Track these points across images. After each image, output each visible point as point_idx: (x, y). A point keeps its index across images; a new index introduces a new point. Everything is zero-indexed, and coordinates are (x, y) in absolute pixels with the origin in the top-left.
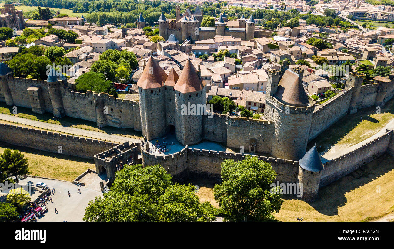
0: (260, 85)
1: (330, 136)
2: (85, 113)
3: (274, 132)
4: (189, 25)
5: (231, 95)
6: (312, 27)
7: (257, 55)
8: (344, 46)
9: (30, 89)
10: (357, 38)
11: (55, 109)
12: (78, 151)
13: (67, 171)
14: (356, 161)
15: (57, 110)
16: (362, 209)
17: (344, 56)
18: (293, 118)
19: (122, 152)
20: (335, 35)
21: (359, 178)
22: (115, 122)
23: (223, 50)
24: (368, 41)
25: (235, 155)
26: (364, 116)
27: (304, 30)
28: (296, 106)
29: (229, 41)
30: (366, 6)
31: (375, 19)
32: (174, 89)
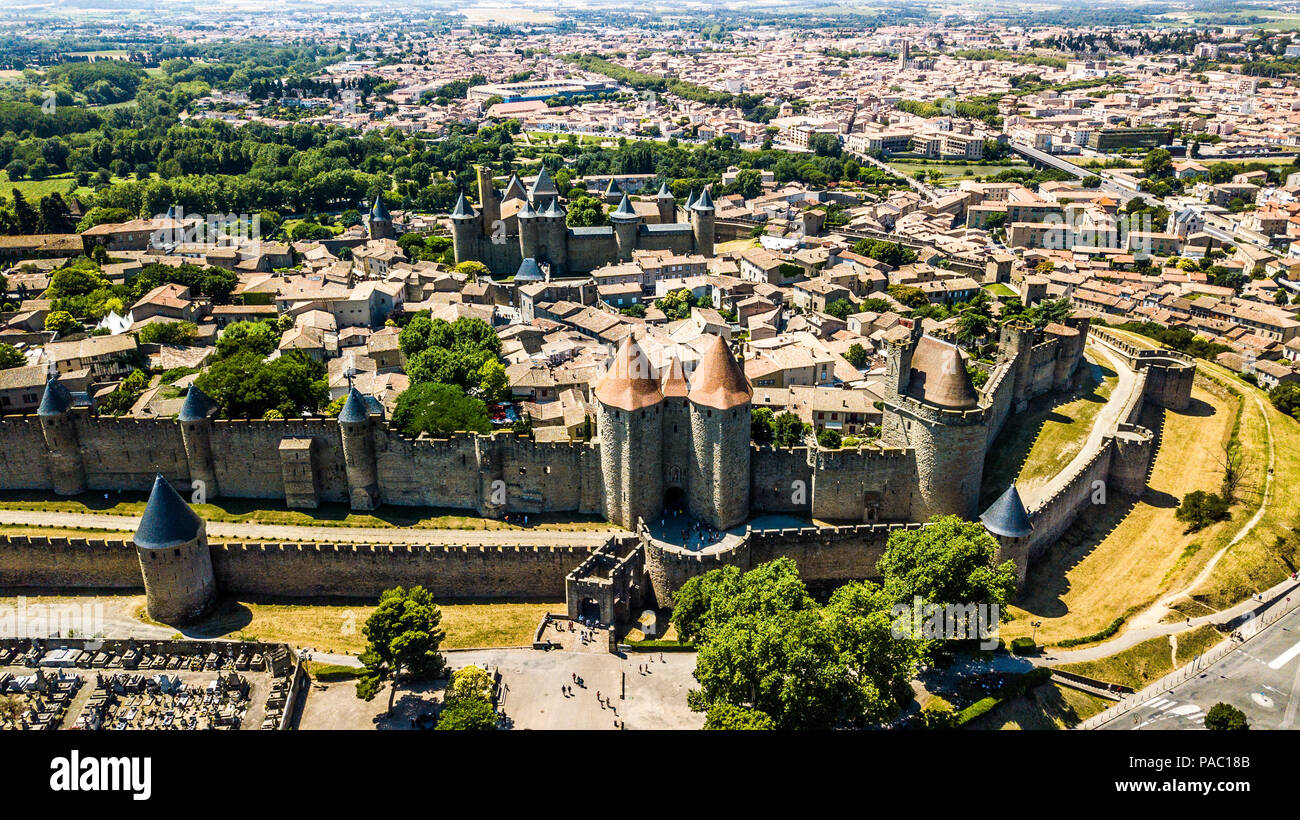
0: (820, 369)
1: (1000, 466)
2: (443, 490)
3: (915, 470)
4: (542, 225)
5: (768, 400)
6: (797, 191)
7: (769, 297)
8: (940, 254)
9: (285, 445)
10: (919, 216)
11: (358, 490)
12: (473, 583)
13: (473, 631)
14: (1068, 510)
15: (364, 492)
16: (1110, 598)
17: (955, 280)
18: (958, 436)
19: (623, 560)
20: (866, 210)
21: (1079, 544)
22: (529, 501)
23: (677, 291)
24: (948, 221)
25: (837, 532)
26: (1044, 413)
27: (780, 199)
28: (963, 408)
29: (677, 266)
30: (902, 120)
31: (937, 156)
32: (686, 402)
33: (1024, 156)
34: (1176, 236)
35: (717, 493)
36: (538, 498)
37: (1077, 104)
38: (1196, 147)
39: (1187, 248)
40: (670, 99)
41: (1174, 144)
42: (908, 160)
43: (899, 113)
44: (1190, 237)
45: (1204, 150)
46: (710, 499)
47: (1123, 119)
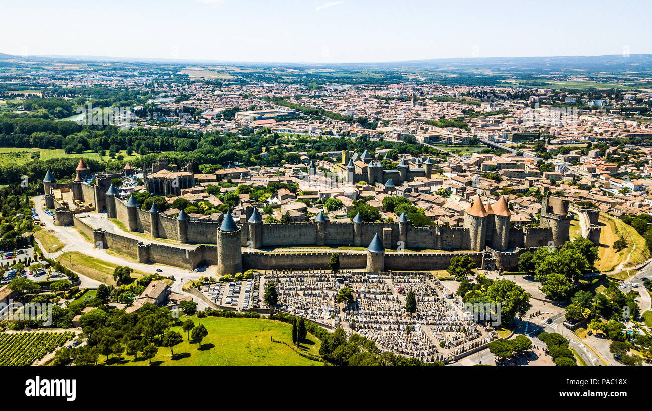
3: (552, 233)
4: (376, 170)
9: (385, 229)
17: (521, 186)
23: (441, 189)
29: (434, 182)
30: (430, 129)
31: (451, 144)
32: (493, 215)
33: (485, 143)
34: (559, 174)
35: (503, 241)
36: (451, 244)
37: (495, 122)
38: (549, 141)
39: (564, 178)
40: (327, 119)
41: (540, 139)
42: (440, 145)
43: (428, 125)
44: (565, 174)
45: (552, 142)
46: (500, 243)
47: (516, 129)
